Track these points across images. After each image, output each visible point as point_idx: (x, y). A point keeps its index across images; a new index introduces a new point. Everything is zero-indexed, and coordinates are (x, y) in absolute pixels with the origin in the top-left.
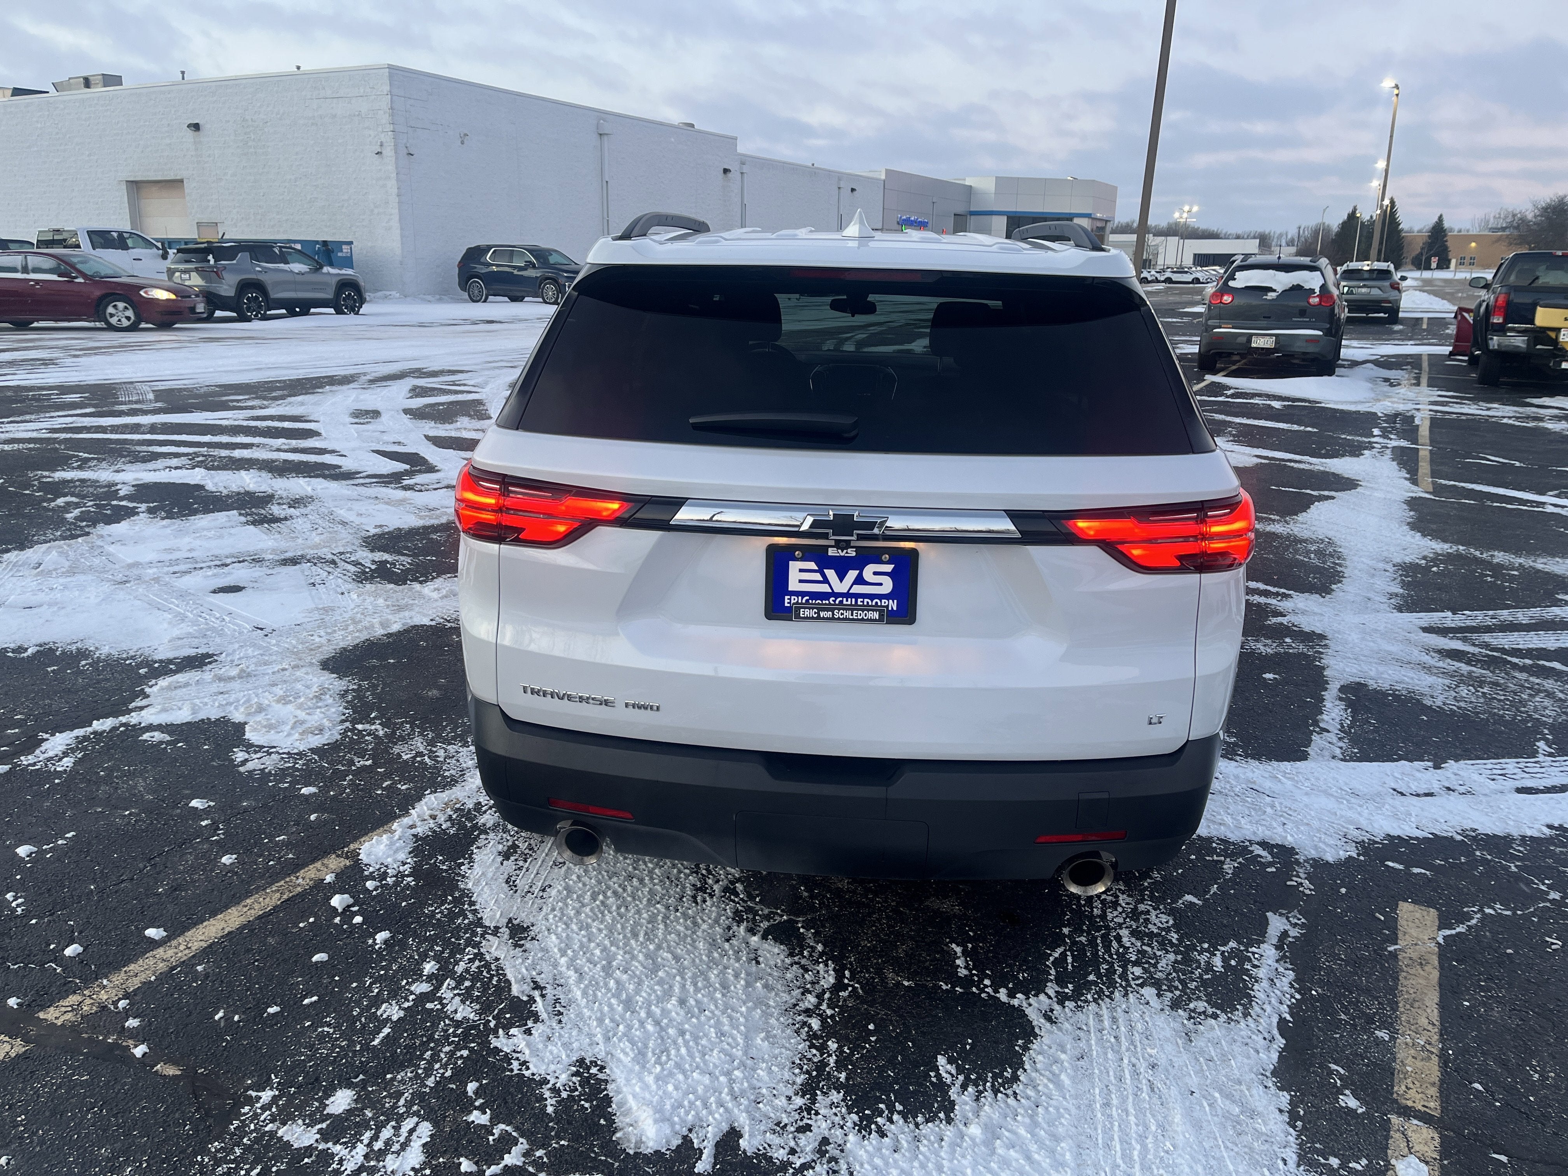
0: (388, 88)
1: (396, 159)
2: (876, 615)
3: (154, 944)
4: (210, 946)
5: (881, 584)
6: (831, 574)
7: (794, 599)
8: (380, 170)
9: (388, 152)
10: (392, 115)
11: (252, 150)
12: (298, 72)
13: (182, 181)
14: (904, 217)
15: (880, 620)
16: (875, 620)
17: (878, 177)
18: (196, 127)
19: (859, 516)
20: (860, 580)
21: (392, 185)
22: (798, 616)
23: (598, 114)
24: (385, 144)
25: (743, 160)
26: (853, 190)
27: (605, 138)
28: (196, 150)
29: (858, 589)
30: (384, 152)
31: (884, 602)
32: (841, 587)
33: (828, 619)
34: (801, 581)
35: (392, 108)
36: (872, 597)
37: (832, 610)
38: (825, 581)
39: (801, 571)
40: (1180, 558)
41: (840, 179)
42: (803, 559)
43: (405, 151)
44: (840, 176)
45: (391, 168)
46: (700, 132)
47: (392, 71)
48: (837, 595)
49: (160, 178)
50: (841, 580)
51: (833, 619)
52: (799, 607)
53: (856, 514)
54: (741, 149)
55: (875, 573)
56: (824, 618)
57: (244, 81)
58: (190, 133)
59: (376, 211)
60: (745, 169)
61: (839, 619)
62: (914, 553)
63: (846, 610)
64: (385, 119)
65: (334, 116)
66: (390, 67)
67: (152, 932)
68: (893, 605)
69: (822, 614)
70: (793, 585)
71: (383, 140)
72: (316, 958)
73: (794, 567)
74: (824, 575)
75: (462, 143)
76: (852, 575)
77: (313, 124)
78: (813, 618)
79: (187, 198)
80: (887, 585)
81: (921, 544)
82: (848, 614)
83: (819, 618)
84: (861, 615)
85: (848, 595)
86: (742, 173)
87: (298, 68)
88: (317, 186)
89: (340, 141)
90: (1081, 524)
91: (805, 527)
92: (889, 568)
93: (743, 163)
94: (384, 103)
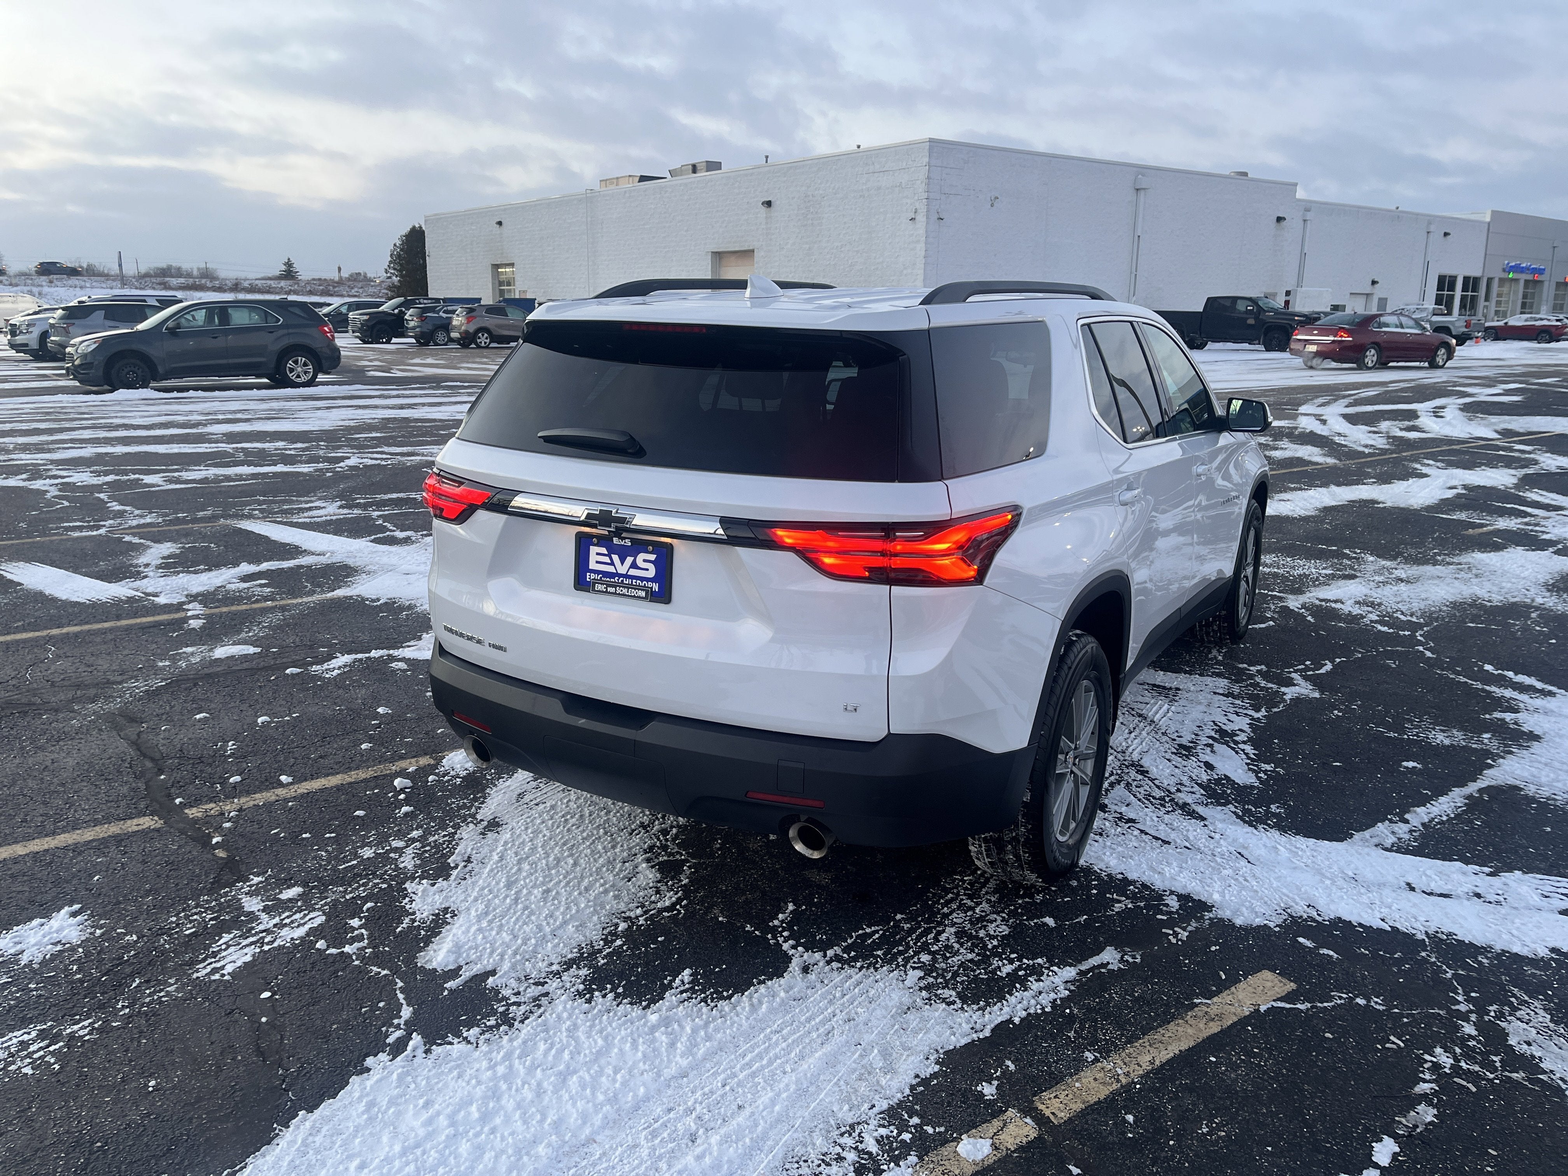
0: (927, 160)
1: (927, 223)
2: (643, 594)
3: (281, 785)
4: (308, 793)
5: (647, 570)
6: (615, 558)
7: (593, 576)
8: (912, 235)
9: (921, 218)
10: (928, 184)
11: (810, 222)
12: (858, 150)
13: (753, 251)
14: (1513, 264)
15: (645, 598)
16: (642, 598)
17: (1482, 219)
18: (768, 204)
19: (617, 512)
20: (634, 565)
21: (921, 248)
22: (594, 590)
23: (1135, 169)
24: (919, 211)
25: (1307, 207)
26: (1446, 234)
27: (1142, 193)
28: (767, 223)
29: (633, 572)
30: (917, 218)
31: (650, 584)
32: (622, 569)
33: (612, 593)
34: (597, 562)
35: (929, 178)
36: (642, 579)
37: (615, 587)
38: (612, 563)
39: (598, 554)
40: (870, 570)
41: (1430, 223)
42: (597, 545)
43: (937, 216)
44: (1431, 220)
45: (922, 231)
46: (1252, 180)
47: (932, 144)
48: (620, 575)
49: (737, 249)
50: (622, 564)
51: (615, 593)
52: (595, 582)
53: (614, 511)
54: (1300, 194)
55: (645, 561)
56: (609, 593)
57: (810, 162)
58: (763, 209)
59: (905, 272)
60: (1309, 216)
61: (619, 594)
62: (671, 547)
63: (624, 587)
64: (921, 187)
65: (879, 188)
66: (931, 141)
67: (284, 778)
68: (656, 587)
69: (609, 589)
70: (593, 565)
71: (918, 207)
72: (357, 813)
73: (594, 550)
74: (611, 559)
75: (992, 205)
76: (629, 560)
77: (861, 196)
78: (603, 592)
79: (756, 265)
80: (651, 573)
81: (675, 540)
82: (625, 591)
83: (606, 592)
84: (634, 592)
85: (626, 576)
86: (1305, 221)
87: (859, 147)
88: (858, 252)
89: (882, 210)
90: (780, 533)
91: (583, 518)
92: (652, 557)
93: (1307, 210)
94: (923, 173)
